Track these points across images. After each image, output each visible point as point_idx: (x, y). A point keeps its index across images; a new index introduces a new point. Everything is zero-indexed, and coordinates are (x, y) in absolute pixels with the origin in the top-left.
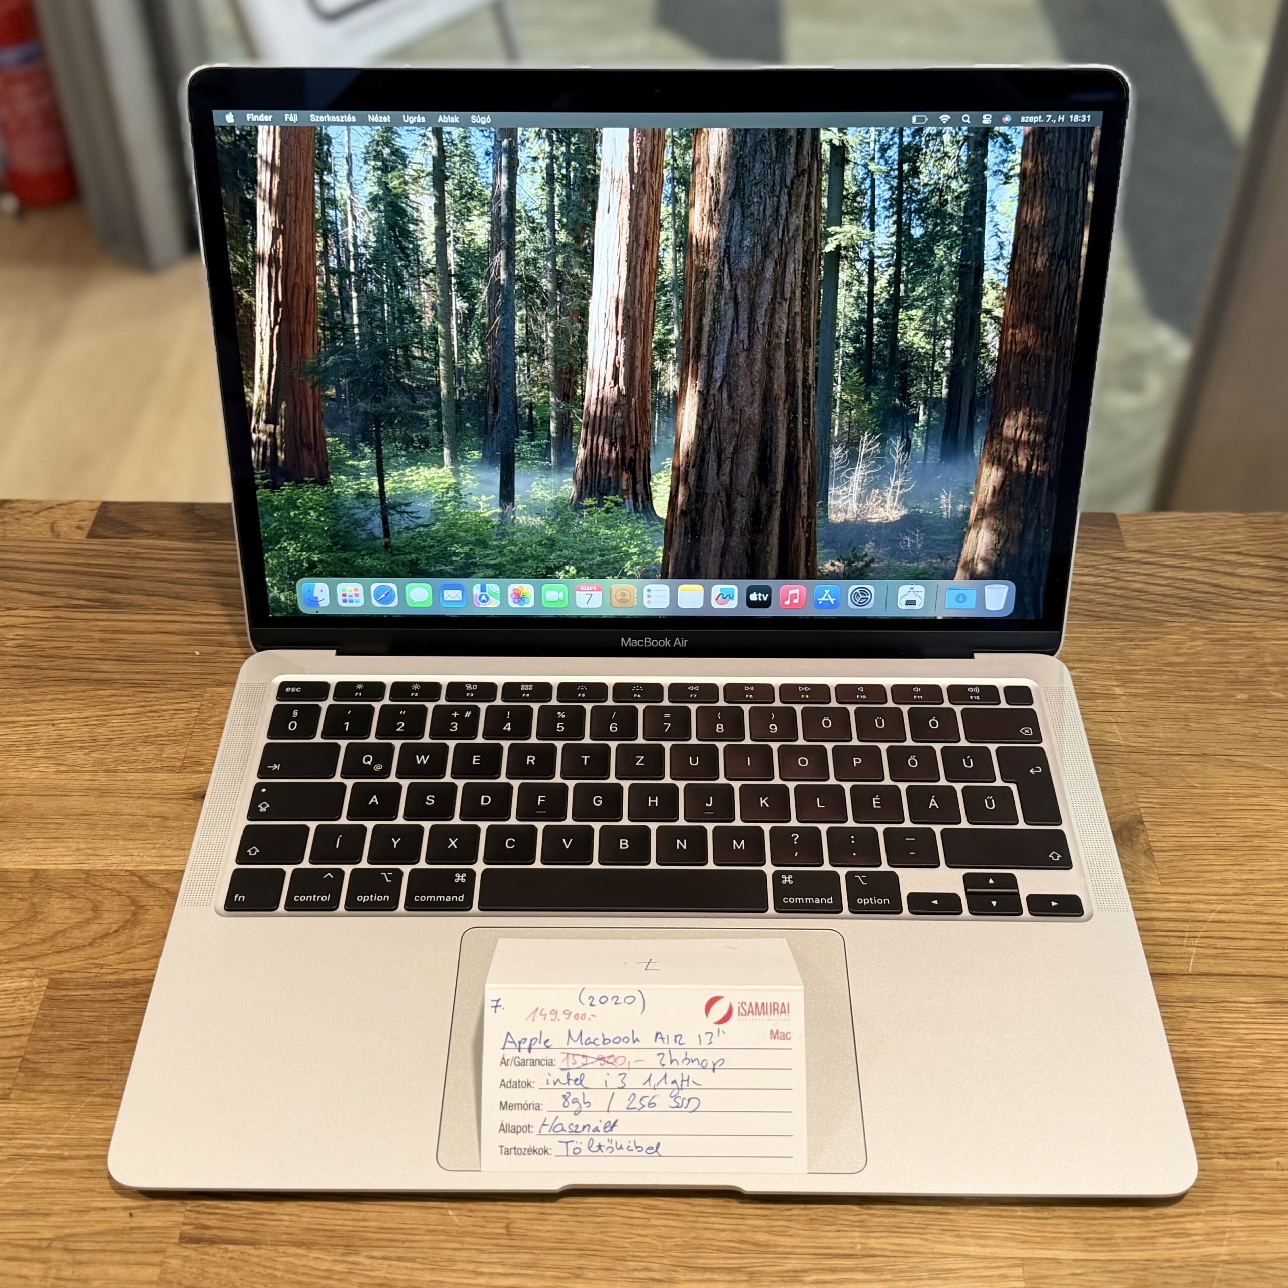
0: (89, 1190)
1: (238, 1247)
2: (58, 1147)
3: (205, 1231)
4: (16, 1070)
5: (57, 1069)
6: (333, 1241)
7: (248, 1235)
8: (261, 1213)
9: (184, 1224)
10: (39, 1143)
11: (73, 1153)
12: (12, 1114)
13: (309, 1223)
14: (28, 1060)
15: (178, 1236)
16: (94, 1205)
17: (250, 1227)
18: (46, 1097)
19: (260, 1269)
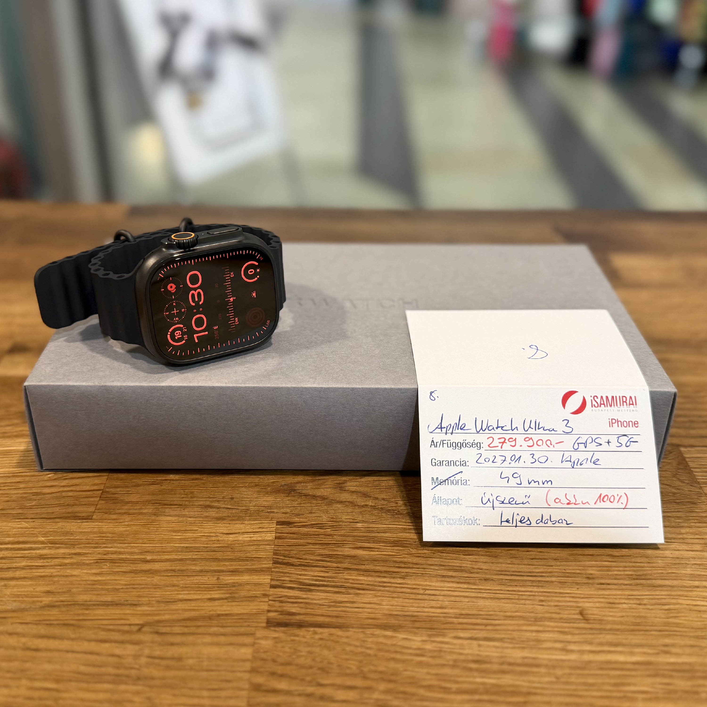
0: (174, 586)
1: (326, 630)
2: (141, 553)
3: (290, 617)
4: (98, 499)
5: (134, 498)
6: (417, 625)
7: (334, 620)
8: (342, 602)
9: (269, 611)
10: (123, 550)
11: (155, 557)
12: (95, 530)
13: (388, 610)
14: (108, 492)
15: (265, 621)
16: (180, 597)
17: (335, 614)
18: (127, 518)
19: (352, 648)
